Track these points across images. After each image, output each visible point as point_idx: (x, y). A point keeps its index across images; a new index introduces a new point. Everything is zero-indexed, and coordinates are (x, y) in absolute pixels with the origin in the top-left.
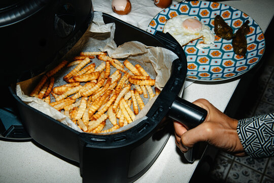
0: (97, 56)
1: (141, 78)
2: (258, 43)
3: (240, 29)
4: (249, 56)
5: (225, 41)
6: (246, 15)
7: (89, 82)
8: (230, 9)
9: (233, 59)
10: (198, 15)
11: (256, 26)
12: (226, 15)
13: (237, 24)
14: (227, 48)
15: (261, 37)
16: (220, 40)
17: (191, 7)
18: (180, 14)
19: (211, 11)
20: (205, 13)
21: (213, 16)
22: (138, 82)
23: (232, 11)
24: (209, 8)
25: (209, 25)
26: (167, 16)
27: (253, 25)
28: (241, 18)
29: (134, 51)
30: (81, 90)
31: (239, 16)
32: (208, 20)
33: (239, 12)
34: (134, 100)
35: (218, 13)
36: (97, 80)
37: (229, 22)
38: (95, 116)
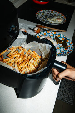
0: (18, 48)
1: (36, 56)
2: (71, 45)
3: (64, 41)
4: (69, 49)
5: (60, 44)
6: (65, 36)
7: (17, 57)
8: (60, 34)
9: (64, 50)
10: (50, 36)
11: (69, 40)
12: (59, 36)
13: (63, 39)
14: (61, 46)
15: (71, 43)
16: (58, 44)
17: (47, 33)
18: (44, 35)
19: (54, 35)
20: (52, 35)
21: (54, 36)
22: (35, 57)
23: (61, 35)
24: (53, 34)
25: (54, 39)
26: (40, 36)
27: (68, 39)
28: (64, 37)
29: (33, 46)
30: (15, 60)
31: (63, 36)
32: (53, 38)
33: (63, 35)
34: (35, 63)
35: (56, 35)
36: (20, 56)
37: (60, 39)
38: (21, 70)
